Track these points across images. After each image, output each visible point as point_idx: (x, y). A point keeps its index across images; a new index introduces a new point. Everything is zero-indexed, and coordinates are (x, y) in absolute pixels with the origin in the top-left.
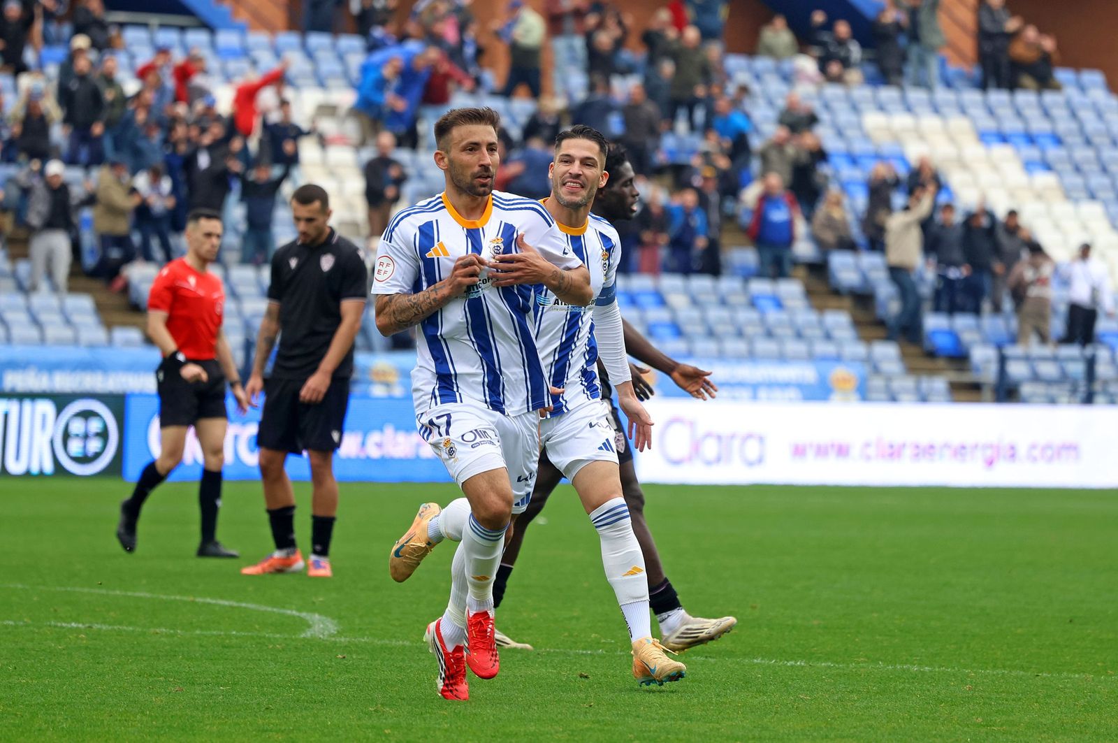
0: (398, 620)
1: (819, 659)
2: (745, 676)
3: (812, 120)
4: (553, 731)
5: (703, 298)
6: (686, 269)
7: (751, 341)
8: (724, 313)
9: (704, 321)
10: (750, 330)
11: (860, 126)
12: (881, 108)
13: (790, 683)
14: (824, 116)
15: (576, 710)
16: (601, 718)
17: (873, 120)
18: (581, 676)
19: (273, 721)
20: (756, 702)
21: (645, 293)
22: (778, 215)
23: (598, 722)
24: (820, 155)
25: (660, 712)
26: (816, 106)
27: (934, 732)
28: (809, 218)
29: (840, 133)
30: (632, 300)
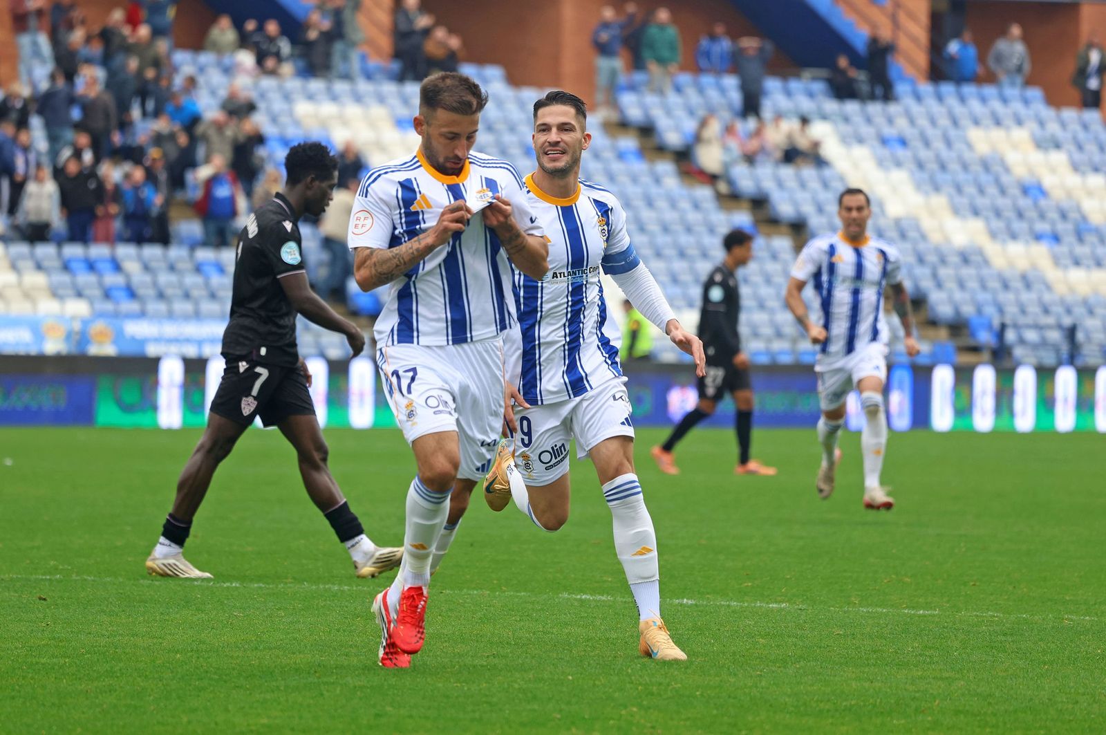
1: (252, 581)
2: (186, 596)
3: (251, 107)
4: (13, 647)
5: (153, 264)
6: (139, 239)
7: (196, 303)
8: (173, 278)
9: (155, 284)
10: (195, 293)
11: (291, 113)
12: (310, 97)
13: (226, 602)
14: (262, 105)
15: (35, 629)
16: (56, 636)
17: (303, 108)
18: (40, 599)
20: (195, 619)
21: (102, 260)
22: (222, 192)
23: (54, 638)
24: (259, 139)
25: (109, 629)
26: (253, 95)
27: (351, 643)
28: (249, 194)
29: (274, 119)
30: (91, 266)
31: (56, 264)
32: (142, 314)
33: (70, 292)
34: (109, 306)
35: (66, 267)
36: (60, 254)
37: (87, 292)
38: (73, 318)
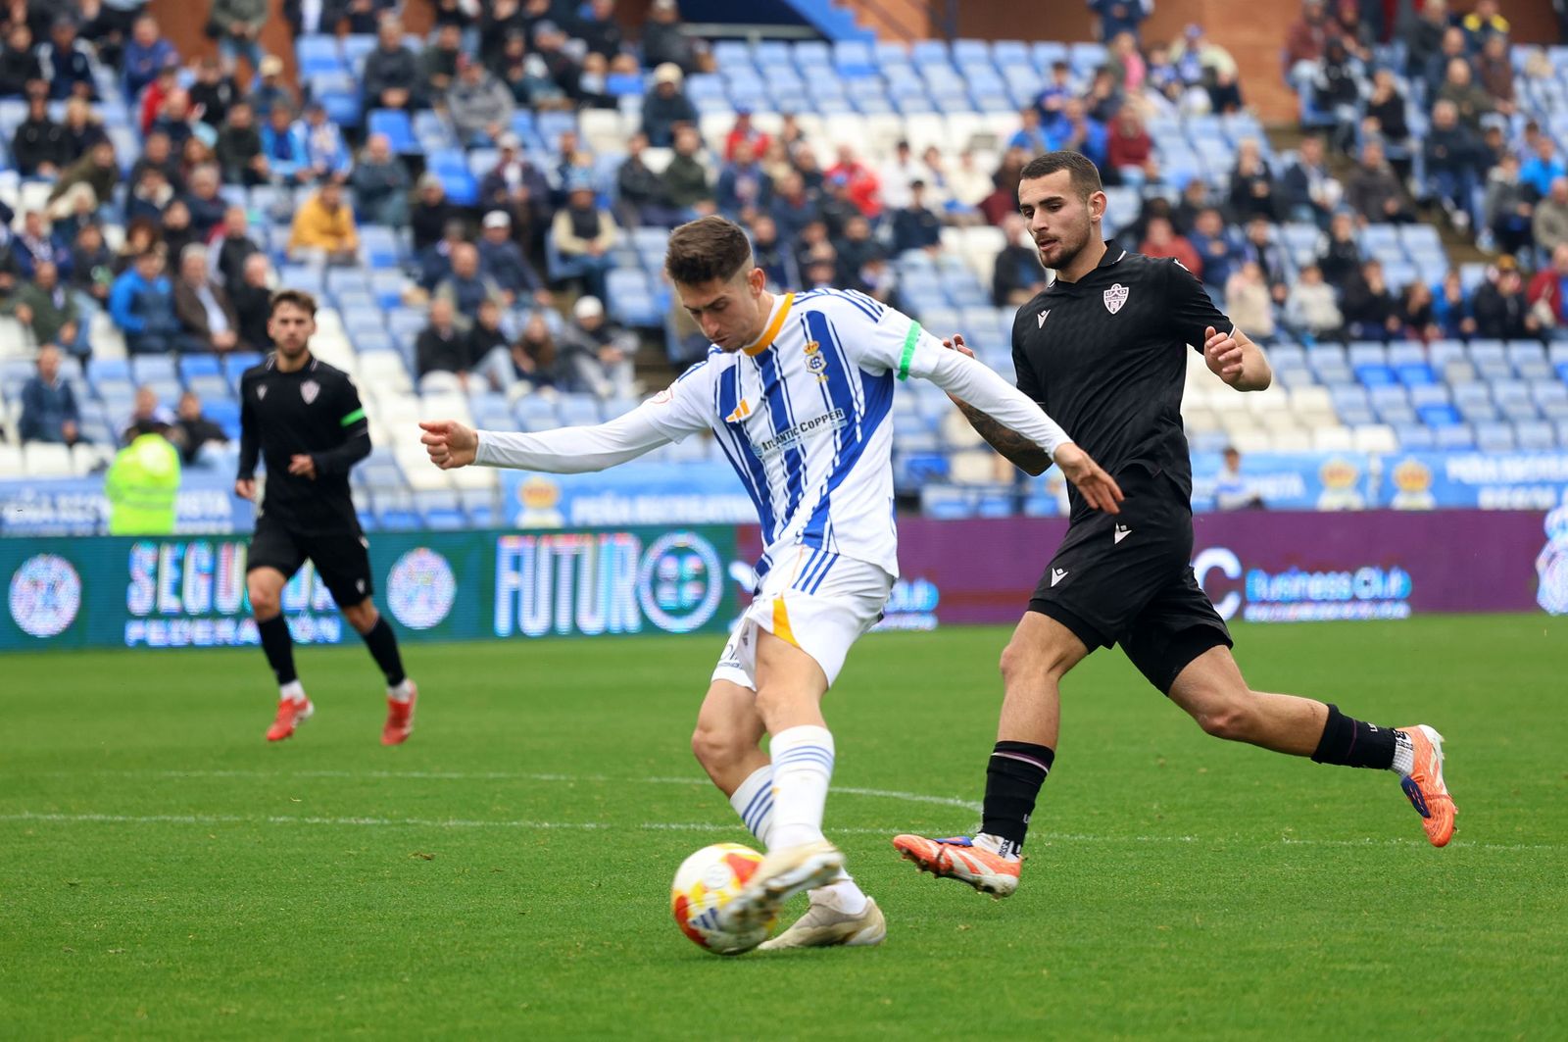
0: (1096, 808)
5: (1487, 369)
7: (1555, 425)
8: (1520, 390)
9: (1491, 400)
16: (1369, 930)
19: (935, 944)
21: (1412, 366)
23: (1366, 934)
30: (1395, 377)
31: (1343, 374)
32: (1474, 447)
33: (1366, 416)
34: (1423, 436)
35: (1358, 379)
36: (1347, 360)
37: (1389, 415)
38: (1369, 455)
